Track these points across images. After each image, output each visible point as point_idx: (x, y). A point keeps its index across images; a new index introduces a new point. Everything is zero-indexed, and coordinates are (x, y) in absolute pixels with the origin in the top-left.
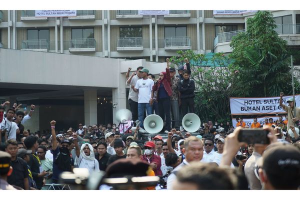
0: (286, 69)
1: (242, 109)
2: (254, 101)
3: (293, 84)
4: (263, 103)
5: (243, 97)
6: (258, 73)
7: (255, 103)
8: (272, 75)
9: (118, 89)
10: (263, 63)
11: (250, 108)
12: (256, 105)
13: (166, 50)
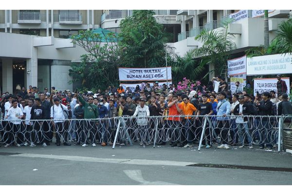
0: (161, 47)
1: (128, 76)
2: (137, 71)
3: (166, 58)
4: (144, 72)
5: (129, 68)
6: (140, 49)
7: (138, 72)
8: (150, 51)
9: (32, 59)
10: (145, 42)
11: (134, 76)
12: (138, 74)
13: (60, 24)
